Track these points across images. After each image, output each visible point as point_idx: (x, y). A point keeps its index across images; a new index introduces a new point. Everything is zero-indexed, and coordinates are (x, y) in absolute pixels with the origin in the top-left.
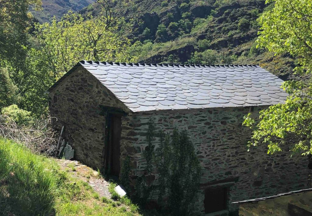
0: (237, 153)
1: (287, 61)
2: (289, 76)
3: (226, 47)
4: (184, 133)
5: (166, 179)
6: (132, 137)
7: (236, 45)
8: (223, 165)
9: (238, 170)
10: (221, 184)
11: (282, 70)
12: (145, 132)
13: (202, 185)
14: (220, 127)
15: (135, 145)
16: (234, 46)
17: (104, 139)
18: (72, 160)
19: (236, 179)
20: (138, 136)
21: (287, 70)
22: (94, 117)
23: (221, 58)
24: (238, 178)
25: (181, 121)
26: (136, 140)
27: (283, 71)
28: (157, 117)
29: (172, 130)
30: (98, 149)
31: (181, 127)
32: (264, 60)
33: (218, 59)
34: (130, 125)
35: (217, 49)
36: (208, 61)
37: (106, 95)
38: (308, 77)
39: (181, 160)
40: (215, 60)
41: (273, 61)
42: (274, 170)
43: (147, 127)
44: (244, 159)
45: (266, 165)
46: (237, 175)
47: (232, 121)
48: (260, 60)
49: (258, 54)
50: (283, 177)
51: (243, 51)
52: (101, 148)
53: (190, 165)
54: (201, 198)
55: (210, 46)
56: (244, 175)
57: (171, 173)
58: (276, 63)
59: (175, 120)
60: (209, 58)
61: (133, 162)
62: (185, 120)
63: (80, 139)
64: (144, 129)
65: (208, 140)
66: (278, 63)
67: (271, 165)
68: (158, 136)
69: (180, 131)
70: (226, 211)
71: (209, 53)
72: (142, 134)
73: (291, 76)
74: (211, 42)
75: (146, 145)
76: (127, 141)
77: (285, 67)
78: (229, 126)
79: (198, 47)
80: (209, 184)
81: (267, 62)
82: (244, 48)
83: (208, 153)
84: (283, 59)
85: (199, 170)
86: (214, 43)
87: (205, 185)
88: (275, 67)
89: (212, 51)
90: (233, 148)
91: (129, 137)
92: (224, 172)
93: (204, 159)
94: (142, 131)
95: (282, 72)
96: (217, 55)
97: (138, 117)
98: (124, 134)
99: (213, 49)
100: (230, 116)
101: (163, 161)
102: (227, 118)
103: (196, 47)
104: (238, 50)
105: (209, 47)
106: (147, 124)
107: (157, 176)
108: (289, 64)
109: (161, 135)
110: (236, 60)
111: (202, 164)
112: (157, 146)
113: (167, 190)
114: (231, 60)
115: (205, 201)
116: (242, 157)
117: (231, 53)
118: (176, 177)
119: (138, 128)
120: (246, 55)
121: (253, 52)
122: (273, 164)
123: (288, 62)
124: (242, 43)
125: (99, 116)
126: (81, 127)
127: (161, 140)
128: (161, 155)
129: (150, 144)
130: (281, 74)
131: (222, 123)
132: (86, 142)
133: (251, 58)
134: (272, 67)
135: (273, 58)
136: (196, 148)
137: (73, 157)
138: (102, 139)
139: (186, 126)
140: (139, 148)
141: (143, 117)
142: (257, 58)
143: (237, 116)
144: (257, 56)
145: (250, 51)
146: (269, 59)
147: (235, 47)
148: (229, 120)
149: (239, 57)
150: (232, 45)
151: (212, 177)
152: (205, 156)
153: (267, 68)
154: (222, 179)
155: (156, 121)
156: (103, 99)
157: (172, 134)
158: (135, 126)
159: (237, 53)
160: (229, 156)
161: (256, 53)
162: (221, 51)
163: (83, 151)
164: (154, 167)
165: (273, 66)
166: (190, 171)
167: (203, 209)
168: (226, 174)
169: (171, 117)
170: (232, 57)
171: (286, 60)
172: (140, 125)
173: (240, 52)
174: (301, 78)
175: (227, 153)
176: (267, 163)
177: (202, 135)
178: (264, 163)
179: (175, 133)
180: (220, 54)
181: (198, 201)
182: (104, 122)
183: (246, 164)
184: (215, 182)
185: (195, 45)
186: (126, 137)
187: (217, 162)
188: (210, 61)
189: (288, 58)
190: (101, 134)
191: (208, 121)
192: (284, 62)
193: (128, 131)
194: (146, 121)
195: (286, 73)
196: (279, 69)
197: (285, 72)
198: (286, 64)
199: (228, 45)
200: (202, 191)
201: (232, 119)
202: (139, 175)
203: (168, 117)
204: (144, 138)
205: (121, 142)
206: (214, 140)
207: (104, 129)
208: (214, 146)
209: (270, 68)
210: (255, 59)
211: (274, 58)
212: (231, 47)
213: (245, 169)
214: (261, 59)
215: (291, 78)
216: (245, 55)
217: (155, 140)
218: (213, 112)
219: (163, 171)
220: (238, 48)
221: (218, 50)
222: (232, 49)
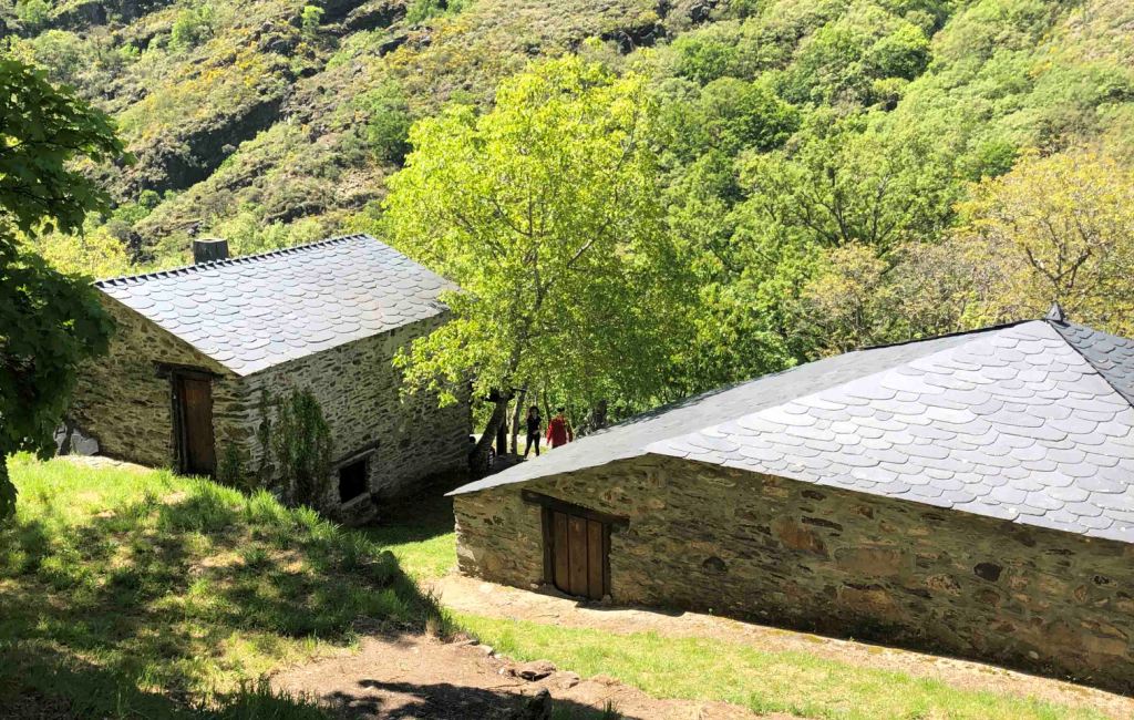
0: (376, 404)
1: (273, 63)
2: (284, 104)
3: (104, 23)
4: (307, 392)
5: (289, 467)
6: (238, 413)
7: (130, 16)
8: (360, 426)
9: (380, 429)
10: (359, 456)
11: (263, 86)
12: (258, 402)
13: (334, 463)
14: (352, 368)
15: (246, 425)
16: (126, 21)
17: (172, 418)
18: (95, 454)
19: (377, 445)
20: (248, 411)
21: (277, 88)
22: (144, 381)
23: (92, 54)
24: (379, 441)
25: (301, 374)
26: (246, 416)
27: (266, 89)
28: (271, 375)
29: (291, 391)
30: (160, 435)
31: (301, 382)
32: (213, 60)
33: (84, 57)
34: (234, 395)
35: (78, 30)
36: (56, 65)
37: (167, 343)
38: (330, 106)
39: (307, 433)
40: (75, 60)
41: (237, 62)
42: (425, 418)
43: (259, 393)
44: (386, 411)
45: (414, 413)
46: (377, 438)
47: (368, 358)
48: (203, 60)
49: (196, 45)
50: (437, 426)
51: (152, 36)
52: (167, 431)
53: (317, 439)
54: (335, 483)
55: (55, 19)
56: (387, 435)
57: (294, 455)
58: (246, 69)
59: (293, 374)
60: (56, 56)
61: (244, 451)
62: (307, 371)
63: (111, 419)
64: (255, 397)
65: (339, 394)
66: (250, 67)
67: (420, 411)
68: (273, 404)
69: (301, 390)
70: (367, 495)
71: (56, 40)
72: (253, 407)
73: (289, 105)
74: (55, 7)
75: (260, 421)
76: (227, 420)
77: (271, 79)
78: (364, 366)
79: (18, 23)
80: (343, 460)
81: (221, 65)
82: (154, 27)
83: (340, 414)
84: (261, 57)
85: (330, 441)
86: (67, 12)
87: (338, 462)
88: (245, 79)
89: (63, 33)
90: (371, 398)
91: (233, 413)
92: (361, 437)
93: (334, 424)
94: (253, 402)
95: (263, 92)
96: (79, 46)
97: (246, 382)
98: (221, 408)
99: (64, 30)
100: (366, 350)
101: (283, 440)
102: (361, 354)
103: (11, 23)
104: (139, 32)
105: (50, 23)
106: (260, 389)
107: (277, 464)
108: (279, 72)
109: (278, 401)
110: (136, 61)
111: (333, 433)
112: (274, 420)
113: (292, 482)
114: (121, 60)
115: (340, 487)
116: (382, 408)
117: (119, 41)
118: (301, 462)
119: (248, 398)
120: (162, 45)
121: (181, 37)
122: (424, 410)
123: (277, 67)
124: (148, 12)
125: (155, 380)
126: (111, 399)
127: (279, 410)
128: (280, 432)
129: (266, 418)
130: (261, 99)
131: (354, 363)
132: (126, 424)
133: (179, 53)
134: (235, 80)
135: (235, 56)
136: (324, 409)
137: (97, 450)
138: (169, 417)
139: (309, 380)
140: (251, 428)
141: (252, 380)
142: (195, 55)
143: (374, 348)
144: (191, 51)
145: (173, 34)
146: (225, 57)
147: (128, 23)
148: (364, 357)
149: (143, 51)
150: (119, 16)
151: (347, 448)
152: (335, 418)
153: (224, 81)
154: (359, 447)
155: (270, 382)
156: (164, 352)
157: (291, 396)
158: (243, 396)
159: (137, 40)
160: (366, 412)
161: (190, 40)
162: (91, 36)
163: (121, 438)
164: (273, 453)
165: (239, 77)
166: (319, 447)
167: (338, 498)
168: (364, 439)
169: (289, 371)
170: (123, 52)
171: (270, 60)
172: (249, 394)
173: (145, 37)
174: (313, 107)
175: (363, 407)
176: (415, 409)
177: (331, 389)
178: (411, 411)
179: (296, 395)
180: (88, 43)
181: (331, 488)
182: (169, 390)
183: (389, 418)
184: (351, 455)
185: (8, 15)
186: (225, 413)
187: (351, 424)
188: (62, 64)
189: (274, 54)
190: (166, 410)
191: (337, 364)
192: (265, 66)
193: (227, 404)
194: (257, 385)
195: (273, 96)
196: (255, 86)
197: (272, 92)
198: (272, 70)
199: (108, 17)
200: (335, 472)
201: (368, 355)
202: (255, 468)
203: (284, 372)
204: (256, 411)
205: (215, 421)
206: (346, 391)
207: (170, 401)
208: (346, 401)
209: (232, 82)
210: (187, 58)
211: (239, 55)
212: (116, 23)
213: (388, 425)
214: (204, 57)
215: (288, 110)
216: (159, 46)
217: (270, 411)
218: (343, 349)
219: (284, 456)
220: (136, 25)
221: (80, 33)
222: (120, 28)
